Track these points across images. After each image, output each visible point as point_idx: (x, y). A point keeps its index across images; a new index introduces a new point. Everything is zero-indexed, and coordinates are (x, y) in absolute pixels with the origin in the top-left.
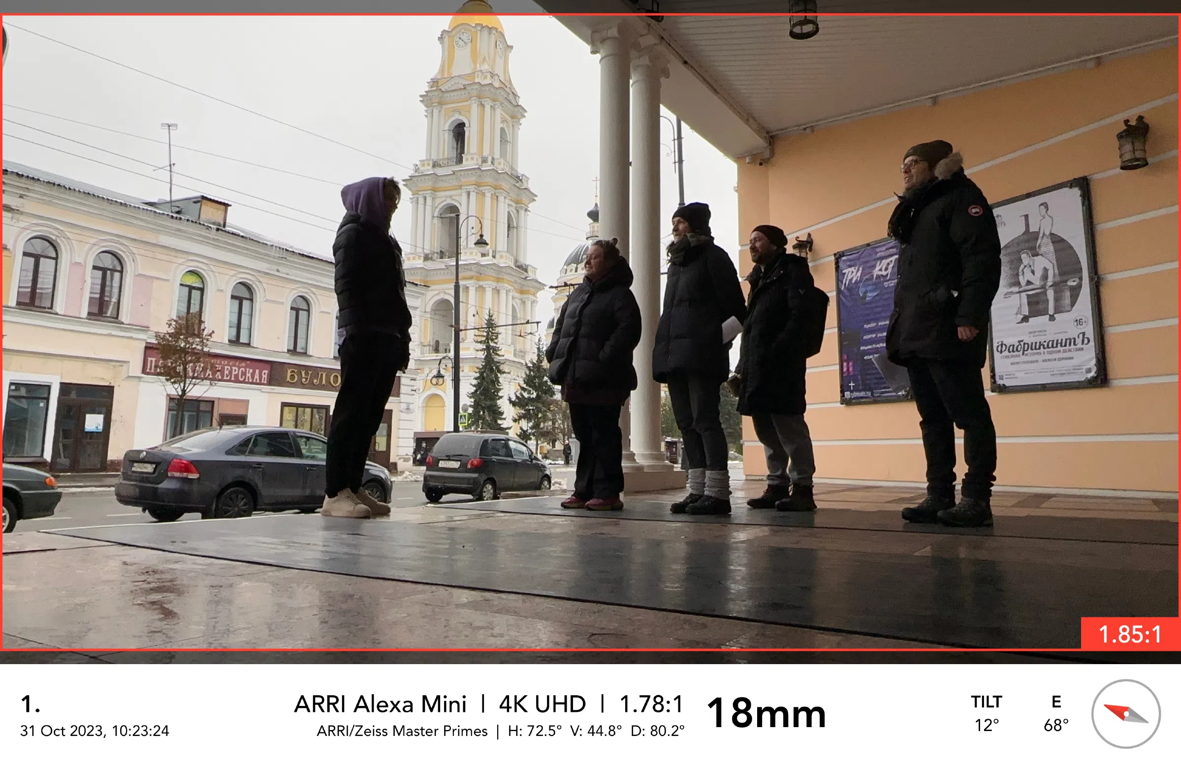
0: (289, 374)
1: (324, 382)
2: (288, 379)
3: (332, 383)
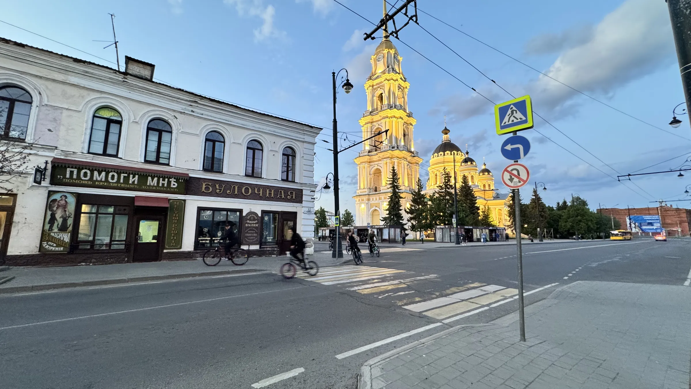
0: (204, 186)
1: (236, 193)
2: (203, 189)
3: (244, 194)
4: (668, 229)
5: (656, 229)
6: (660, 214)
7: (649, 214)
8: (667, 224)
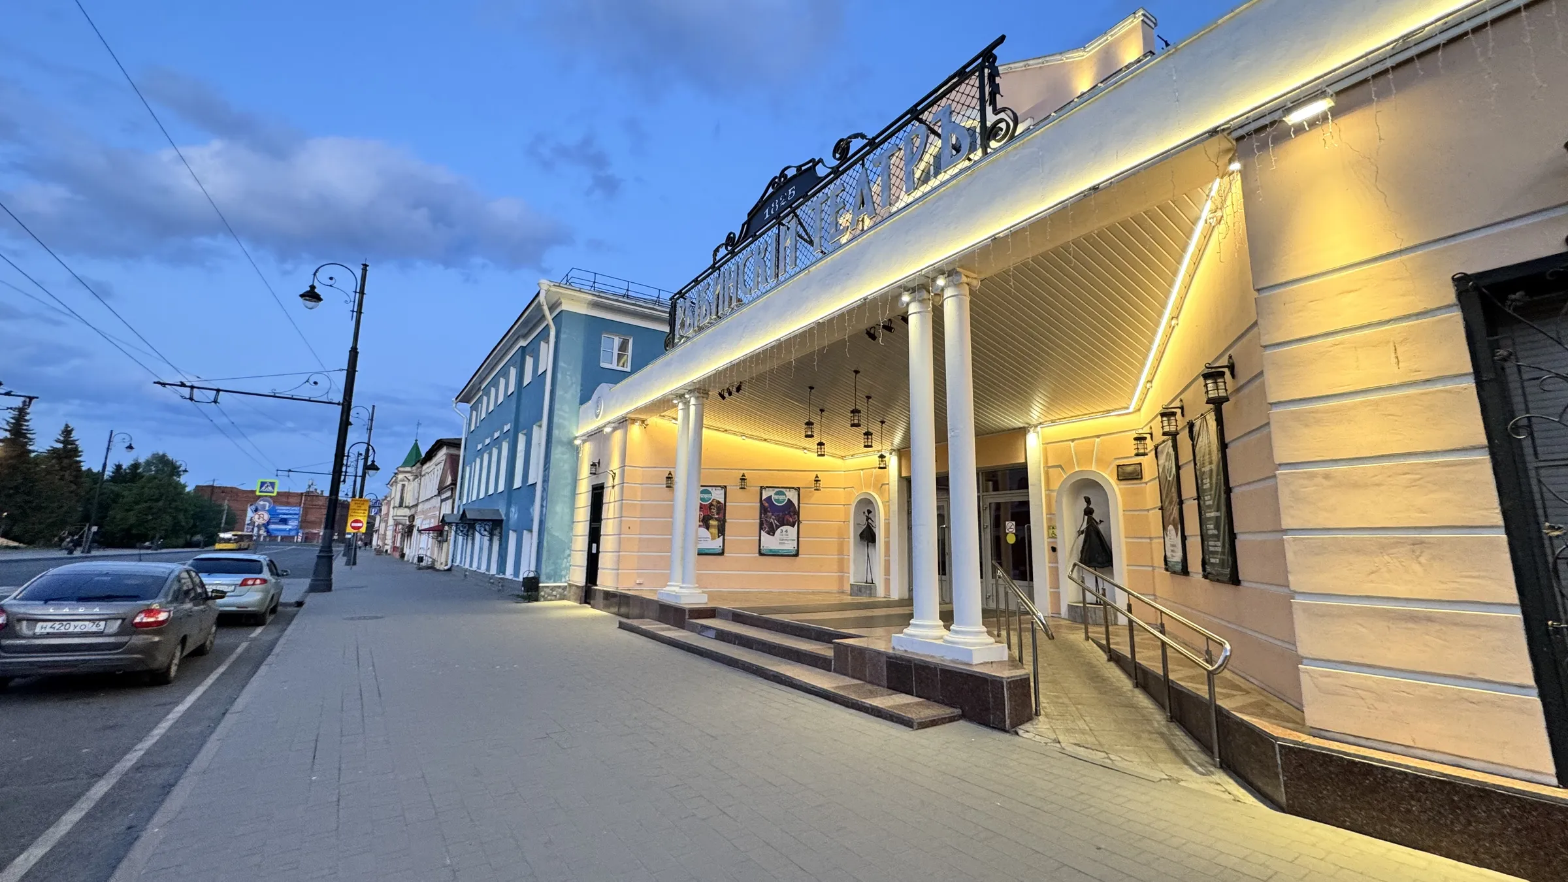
4: (307, 531)
5: (290, 530)
6: (302, 505)
7: (288, 504)
8: (309, 522)
